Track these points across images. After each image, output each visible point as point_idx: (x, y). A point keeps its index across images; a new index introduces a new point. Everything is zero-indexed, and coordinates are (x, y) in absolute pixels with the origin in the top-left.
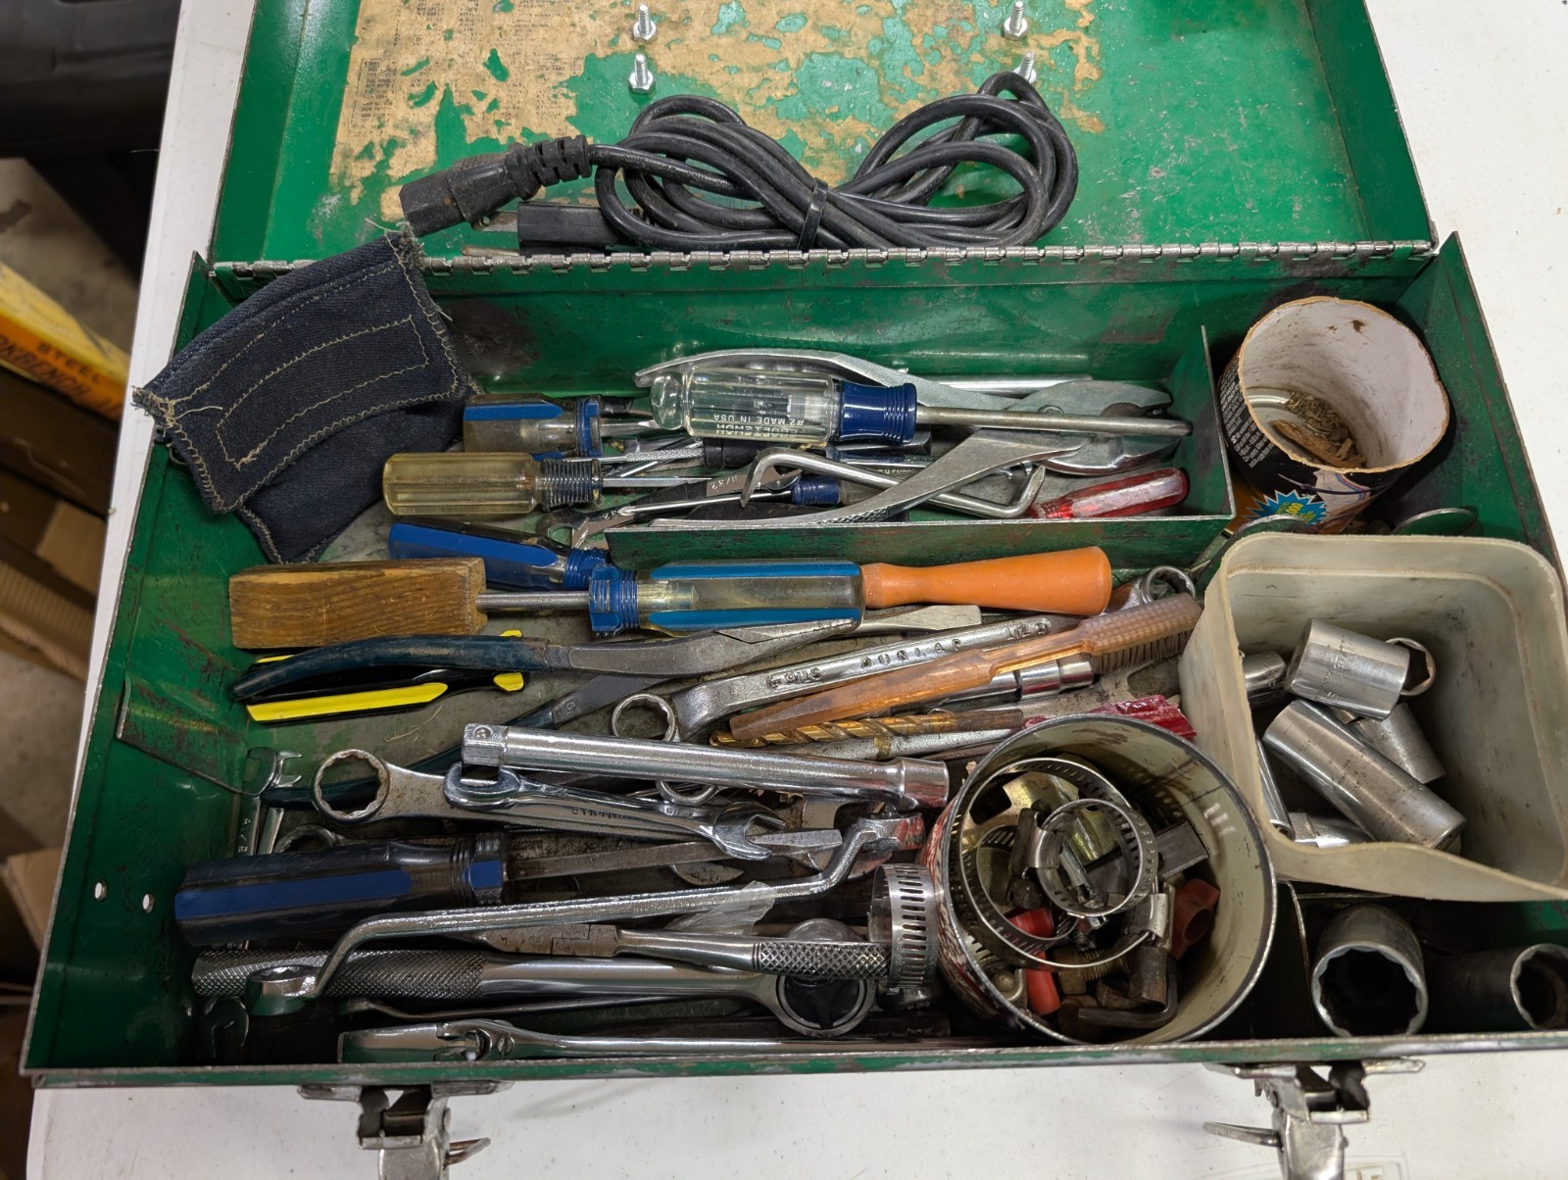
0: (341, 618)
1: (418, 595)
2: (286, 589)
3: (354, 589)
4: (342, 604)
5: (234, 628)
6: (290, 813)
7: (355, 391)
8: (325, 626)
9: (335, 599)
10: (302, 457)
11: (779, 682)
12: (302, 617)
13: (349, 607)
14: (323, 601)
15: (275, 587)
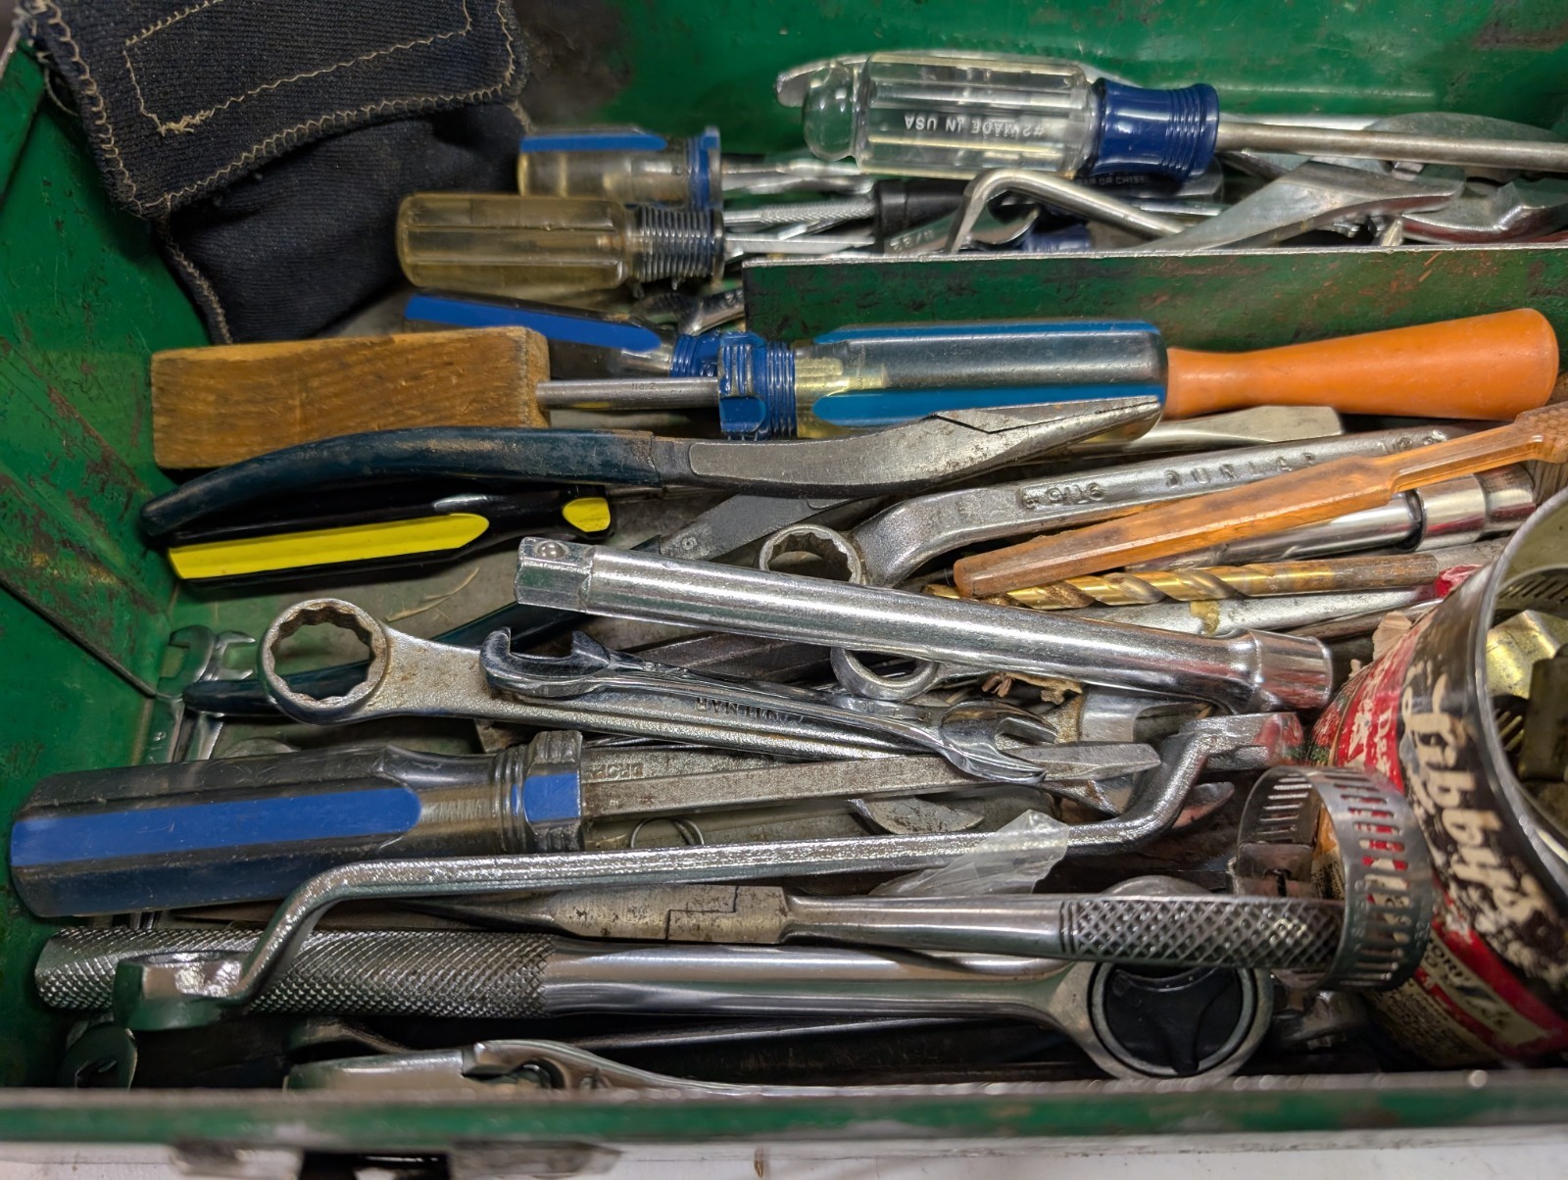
0: (322, 413)
1: (444, 373)
2: (239, 367)
3: (345, 366)
4: (324, 391)
5: (156, 435)
6: (231, 729)
7: (357, 64)
8: (297, 429)
9: (315, 383)
10: (274, 165)
11: (1037, 500)
12: (260, 414)
13: (336, 395)
14: (296, 388)
15: (223, 365)
